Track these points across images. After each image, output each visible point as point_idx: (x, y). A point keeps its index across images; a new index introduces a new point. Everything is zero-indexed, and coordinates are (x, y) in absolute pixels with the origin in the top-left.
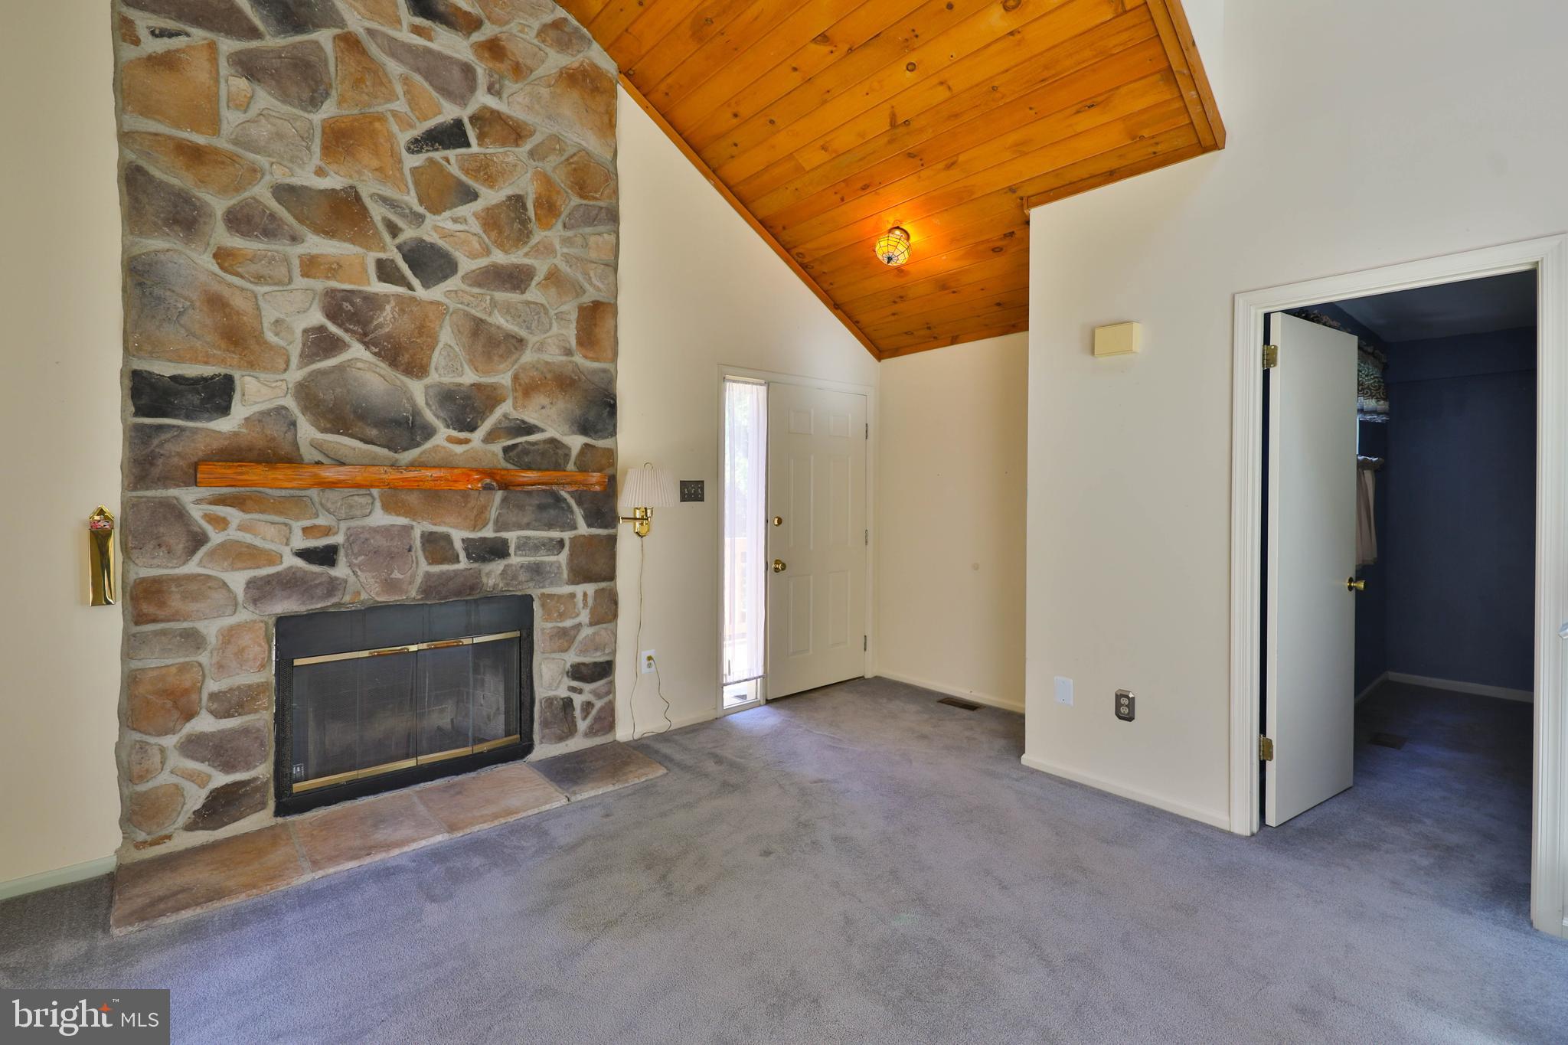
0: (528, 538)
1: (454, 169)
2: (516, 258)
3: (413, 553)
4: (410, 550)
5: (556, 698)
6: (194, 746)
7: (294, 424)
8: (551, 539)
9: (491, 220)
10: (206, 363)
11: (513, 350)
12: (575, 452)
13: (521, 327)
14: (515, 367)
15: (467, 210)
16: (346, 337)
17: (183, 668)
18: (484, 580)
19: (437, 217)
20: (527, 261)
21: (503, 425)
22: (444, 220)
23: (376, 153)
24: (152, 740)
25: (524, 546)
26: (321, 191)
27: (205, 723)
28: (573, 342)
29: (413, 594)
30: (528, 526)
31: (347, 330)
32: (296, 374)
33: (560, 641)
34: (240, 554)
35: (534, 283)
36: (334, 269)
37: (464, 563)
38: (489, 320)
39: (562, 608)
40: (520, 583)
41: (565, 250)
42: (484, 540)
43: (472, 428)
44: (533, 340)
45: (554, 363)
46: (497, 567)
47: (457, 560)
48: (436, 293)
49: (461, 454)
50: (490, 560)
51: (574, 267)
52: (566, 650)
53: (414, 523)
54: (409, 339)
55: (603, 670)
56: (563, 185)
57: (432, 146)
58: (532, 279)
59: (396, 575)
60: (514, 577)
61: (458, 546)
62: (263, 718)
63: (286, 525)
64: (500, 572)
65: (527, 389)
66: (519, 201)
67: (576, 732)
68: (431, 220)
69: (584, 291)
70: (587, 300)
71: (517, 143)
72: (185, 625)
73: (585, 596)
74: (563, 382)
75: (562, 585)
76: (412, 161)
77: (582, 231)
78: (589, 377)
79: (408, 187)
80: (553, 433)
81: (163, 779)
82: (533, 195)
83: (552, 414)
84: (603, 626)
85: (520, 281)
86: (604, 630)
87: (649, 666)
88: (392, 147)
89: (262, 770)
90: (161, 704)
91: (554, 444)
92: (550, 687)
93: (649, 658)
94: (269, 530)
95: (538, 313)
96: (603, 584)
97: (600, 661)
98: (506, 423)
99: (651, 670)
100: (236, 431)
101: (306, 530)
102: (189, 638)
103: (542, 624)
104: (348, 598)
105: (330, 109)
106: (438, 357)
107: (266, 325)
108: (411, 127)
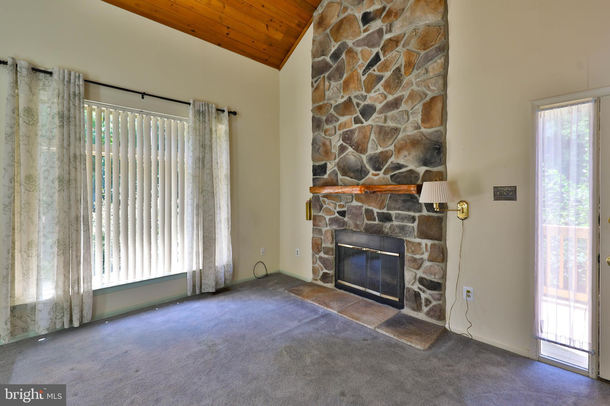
0: (400, 214)
1: (376, 73)
2: (397, 94)
3: (362, 216)
5: (412, 290)
6: (320, 258)
7: (337, 175)
8: (409, 216)
9: (387, 85)
10: (322, 161)
11: (394, 135)
12: (421, 175)
13: (397, 123)
14: (395, 142)
15: (380, 86)
16: (347, 146)
17: (320, 239)
18: (384, 229)
19: (370, 93)
20: (401, 94)
21: (391, 166)
22: (372, 94)
23: (354, 83)
24: (315, 255)
25: (398, 217)
26: (343, 103)
27: (322, 254)
28: (420, 122)
29: (362, 230)
30: (399, 209)
31: (347, 144)
32: (337, 160)
33: (413, 264)
34: (328, 211)
35: (403, 101)
37: (377, 222)
38: (385, 125)
39: (414, 249)
40: (396, 233)
41: (418, 80)
42: (383, 213)
43: (380, 170)
44: (402, 127)
45: (412, 135)
46: (388, 225)
47: (375, 220)
48: (370, 121)
49: (376, 180)
50: (385, 222)
51: (420, 86)
52: (418, 269)
53: (364, 205)
54: (361, 141)
55: (438, 287)
56: (416, 50)
57: (369, 69)
58: (402, 100)
60: (394, 230)
61: (375, 214)
62: (331, 257)
63: (335, 204)
64: (389, 227)
65: (399, 149)
66: (398, 69)
67: (421, 310)
68: (369, 95)
69: (426, 95)
70: (428, 99)
71: (397, 46)
72: (320, 228)
73: (426, 245)
74: (414, 143)
75: (415, 238)
76: (363, 78)
77: (426, 66)
78: (428, 137)
79: (362, 89)
80: (411, 167)
81: (316, 265)
82: (404, 63)
83: (410, 158)
84: (438, 263)
85: (397, 104)
86: (438, 266)
87: (468, 296)
88: (358, 77)
89: (331, 272)
90: (317, 247)
91: (411, 171)
92: (409, 282)
93: (468, 292)
94: (332, 205)
95: (402, 115)
96: (436, 242)
97: (435, 280)
98: (392, 166)
99: (470, 299)
100: (327, 178)
102: (320, 231)
103: (406, 253)
104: (347, 228)
105: (345, 76)
106: (370, 145)
107: (332, 147)
108: (363, 66)
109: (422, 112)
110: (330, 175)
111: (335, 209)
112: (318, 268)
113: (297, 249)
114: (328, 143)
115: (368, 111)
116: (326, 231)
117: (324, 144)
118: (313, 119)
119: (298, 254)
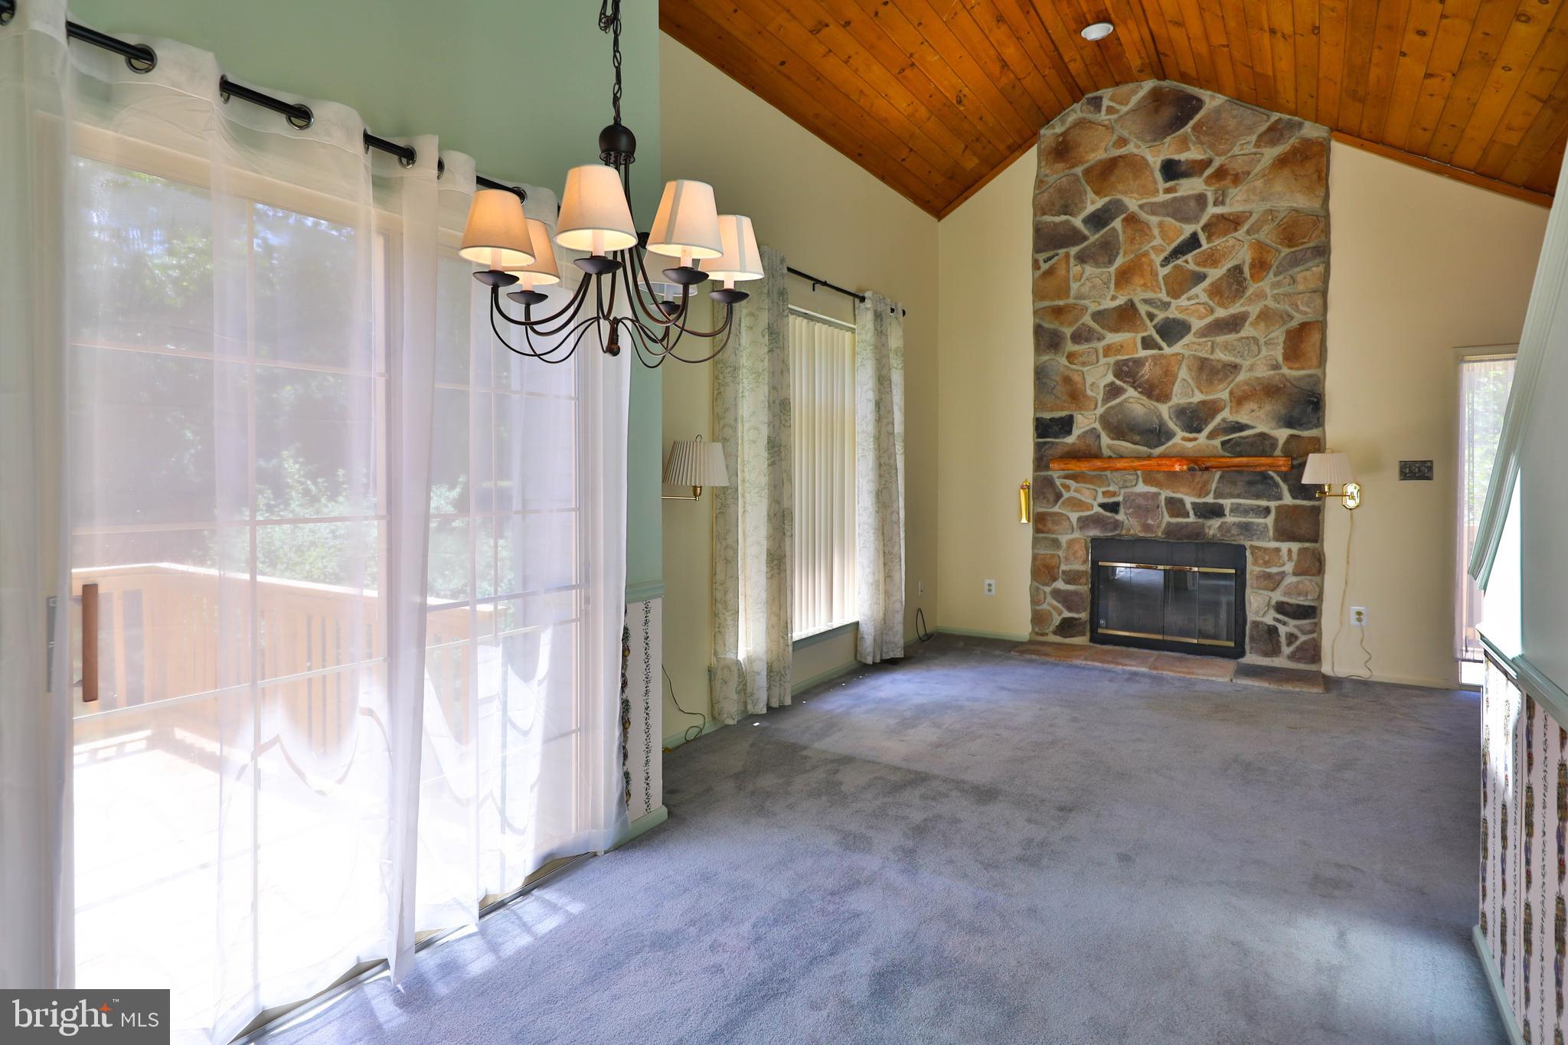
0: (1240, 505)
1: (1192, 266)
2: (1236, 309)
3: (1160, 509)
4: (1158, 507)
5: (1262, 623)
6: (1056, 593)
7: (1099, 437)
8: (1259, 507)
9: (1215, 291)
10: (1062, 410)
11: (1229, 374)
12: (1281, 442)
13: (1236, 357)
14: (1232, 385)
15: (1200, 290)
16: (1125, 386)
17: (1053, 556)
18: (1207, 530)
19: (1179, 300)
20: (1243, 309)
21: (1222, 426)
22: (1183, 301)
23: (1142, 276)
24: (1042, 587)
25: (1235, 509)
26: (1114, 308)
27: (1060, 585)
28: (1280, 359)
29: (1160, 534)
30: (1239, 496)
31: (1124, 382)
32: (1100, 410)
33: (1266, 582)
34: (1075, 504)
35: (1247, 323)
36: (1120, 348)
37: (1192, 518)
38: (1212, 357)
39: (1267, 558)
40: (1233, 535)
41: (1275, 292)
42: (1205, 504)
43: (1199, 430)
44: (1246, 363)
45: (1264, 377)
46: (1215, 523)
47: (1187, 515)
48: (1178, 348)
49: (1192, 448)
50: (1210, 518)
51: (1282, 302)
52: (1273, 590)
53: (1161, 491)
54: (1159, 380)
55: (1309, 612)
56: (1273, 244)
57: (1176, 257)
58: (1246, 320)
59: (1150, 522)
60: (1228, 531)
61: (1189, 507)
62: (1084, 588)
63: (1094, 490)
64: (1217, 526)
65: (1239, 400)
66: (1237, 270)
67: (1280, 652)
68: (1174, 303)
69: (1292, 318)
70: (1294, 323)
71: (1236, 230)
72: (1054, 536)
73: (1290, 551)
74: (1270, 390)
75: (1269, 541)
76: (1164, 271)
77: (1291, 272)
78: (1295, 383)
79: (1160, 289)
80: (1261, 428)
81: (1045, 606)
82: (1248, 261)
83: (1261, 413)
84: (1309, 577)
85: (1236, 325)
86: (1311, 581)
87: (1359, 620)
88: (1151, 268)
89: (1084, 616)
90: (1043, 571)
91: (1262, 436)
92: (1257, 613)
93: (1359, 613)
94: (1087, 492)
95: (1248, 344)
96: (1307, 545)
97: (1306, 603)
98: (1224, 425)
99: (1363, 623)
100: (1073, 443)
101: (1103, 493)
102: (1056, 543)
103: (1252, 569)
104: (1124, 532)
105: (1120, 261)
106: (1177, 388)
107: (1087, 386)
108: (1163, 251)
109: (1284, 343)
110: (1080, 436)
111: (1094, 499)
112: (1049, 611)
113: (988, 581)
114: (1076, 378)
115: (1172, 330)
116: (1071, 543)
117: (1068, 380)
118: (1038, 330)
119: (990, 590)
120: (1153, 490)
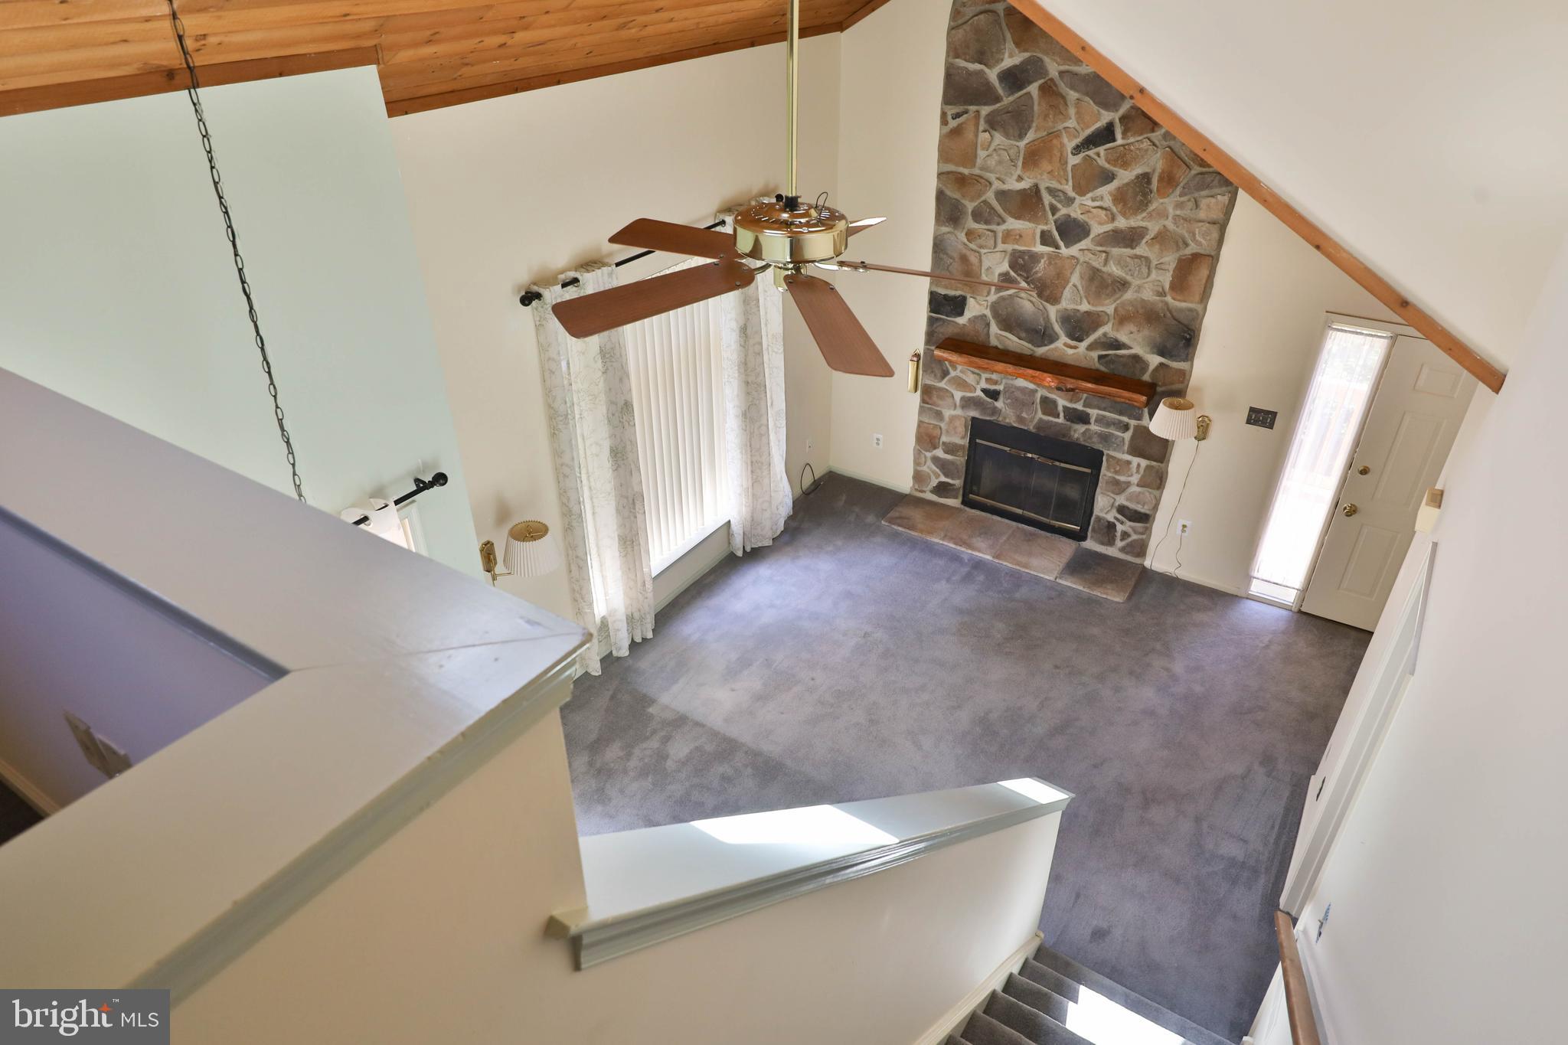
0: (1104, 417)
1: (1102, 162)
2: (1135, 222)
4: (1033, 404)
5: (1104, 519)
6: (936, 460)
7: (988, 325)
8: (1120, 422)
9: (1120, 197)
10: (956, 290)
11: (1117, 290)
12: (1152, 367)
13: (1127, 274)
14: (1118, 302)
15: (1106, 191)
16: (1019, 279)
17: (936, 426)
18: (1072, 433)
19: (1083, 198)
20: (1142, 224)
21: (1102, 340)
22: (1087, 200)
23: (1050, 162)
24: (923, 452)
25: (1100, 420)
26: (1019, 191)
27: (939, 453)
28: (1167, 286)
29: (1031, 428)
30: (1104, 409)
31: (1019, 275)
32: (993, 297)
33: (1112, 486)
34: (962, 384)
35: (1144, 241)
36: (1019, 238)
37: (1061, 420)
38: (1104, 269)
39: (1118, 468)
40: (1093, 443)
41: (1178, 212)
42: (1075, 410)
43: (1080, 340)
44: (1135, 282)
45: (1149, 301)
46: (1080, 428)
47: (1058, 416)
48: (1074, 250)
49: (1070, 355)
50: (1078, 423)
51: (1181, 227)
52: (1118, 494)
54: (1051, 281)
55: (1144, 519)
56: (1186, 158)
57: (1087, 148)
58: (1143, 238)
59: (1024, 415)
60: (1090, 437)
61: (1060, 408)
62: (960, 460)
63: (979, 374)
64: (1082, 431)
65: (1122, 319)
66: (1145, 178)
67: (1114, 544)
68: (1079, 200)
69: (1186, 245)
70: (1188, 251)
71: (1153, 131)
72: (938, 409)
73: (1139, 465)
74: (1149, 316)
75: (1123, 453)
76: (1074, 160)
77: (1196, 195)
78: (1175, 314)
79: (1067, 180)
80: (1137, 350)
81: (925, 468)
82: (1158, 171)
83: (1139, 337)
84: (1150, 490)
85: (1132, 240)
86: (1150, 493)
87: (1183, 531)
88: (1061, 154)
89: (958, 483)
90: (926, 439)
91: (1136, 358)
92: (1101, 510)
93: (1184, 526)
94: (972, 376)
95: (1140, 266)
96: (1154, 463)
97: (1143, 511)
98: (1103, 340)
99: (1184, 534)
100: (964, 325)
101: (987, 379)
102: (939, 415)
103: (1105, 472)
104: (1000, 419)
105: (1031, 136)
106: (1067, 293)
107: (983, 271)
108: (1076, 137)
109: (1174, 271)
110: (972, 320)
111: (978, 383)
112: (929, 474)
113: (877, 436)
114: (973, 259)
115: (1072, 231)
116: (953, 418)
117: (964, 259)
118: (940, 196)
119: (878, 444)
120: (1032, 386)
